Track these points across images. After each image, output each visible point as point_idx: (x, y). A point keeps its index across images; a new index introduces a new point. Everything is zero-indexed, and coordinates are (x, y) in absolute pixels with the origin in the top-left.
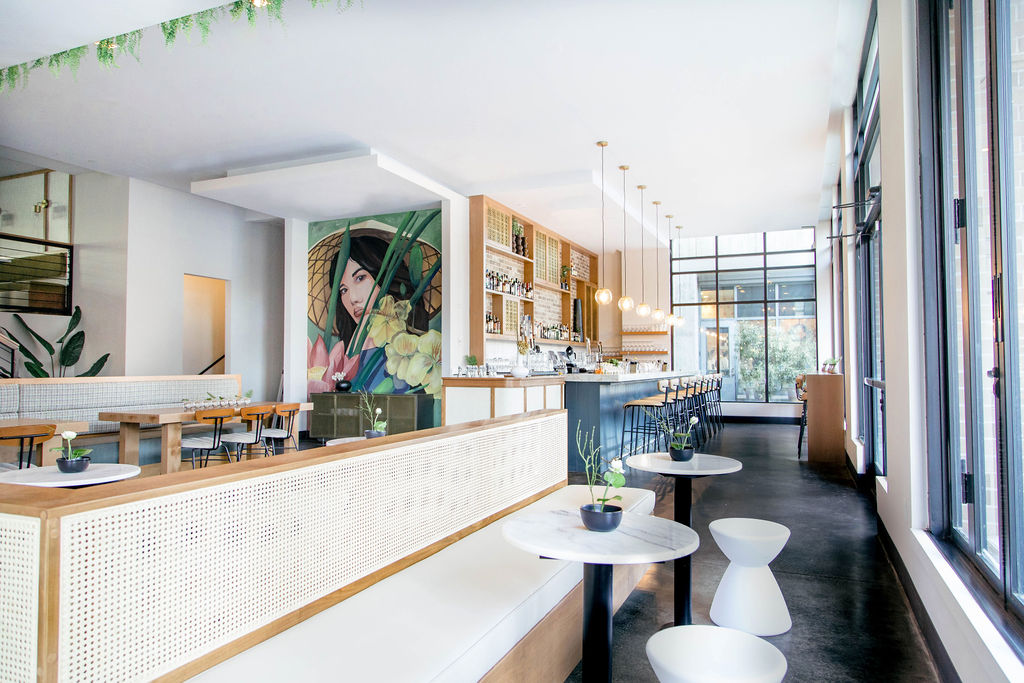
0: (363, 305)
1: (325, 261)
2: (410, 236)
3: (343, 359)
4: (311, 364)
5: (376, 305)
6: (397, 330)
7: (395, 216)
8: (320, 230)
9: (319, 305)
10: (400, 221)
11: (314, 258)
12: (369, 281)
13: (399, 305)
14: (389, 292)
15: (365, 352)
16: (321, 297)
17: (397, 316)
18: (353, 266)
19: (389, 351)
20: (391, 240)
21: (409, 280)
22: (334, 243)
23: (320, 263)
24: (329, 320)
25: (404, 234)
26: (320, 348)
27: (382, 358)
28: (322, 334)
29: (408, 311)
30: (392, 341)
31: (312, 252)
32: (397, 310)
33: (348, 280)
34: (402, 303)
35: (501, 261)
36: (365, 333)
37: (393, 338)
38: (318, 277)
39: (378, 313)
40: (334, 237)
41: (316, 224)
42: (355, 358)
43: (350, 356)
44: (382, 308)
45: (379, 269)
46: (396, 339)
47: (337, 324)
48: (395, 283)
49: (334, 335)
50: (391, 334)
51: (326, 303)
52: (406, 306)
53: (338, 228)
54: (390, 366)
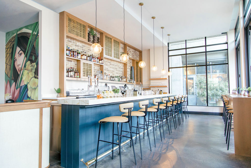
0: (20, 66)
1: (10, 48)
2: (36, 33)
3: (15, 90)
4: (6, 93)
5: (25, 66)
6: (32, 77)
7: (31, 25)
8: (9, 35)
9: (8, 67)
10: (33, 27)
11: (7, 48)
12: (23, 55)
13: (32, 65)
14: (29, 60)
15: (21, 86)
16: (9, 64)
17: (32, 70)
18: (18, 49)
19: (29, 86)
20: (30, 36)
21: (36, 54)
22: (13, 41)
23: (9, 49)
24: (11, 74)
25: (34, 33)
26: (8, 86)
27: (26, 90)
28: (9, 79)
29: (35, 68)
30: (30, 82)
31: (7, 45)
32: (32, 68)
33: (17, 56)
34: (33, 64)
35: (83, 46)
36: (22, 78)
37: (30, 80)
38: (8, 55)
39: (26, 70)
40: (13, 38)
41: (8, 33)
42: (18, 89)
43: (17, 89)
44: (27, 67)
45: (26, 50)
46: (31, 80)
47: (13, 75)
48: (31, 55)
49: (12, 79)
50: (30, 78)
51: (10, 66)
52: (34, 66)
53: (14, 34)
54: (29, 93)
